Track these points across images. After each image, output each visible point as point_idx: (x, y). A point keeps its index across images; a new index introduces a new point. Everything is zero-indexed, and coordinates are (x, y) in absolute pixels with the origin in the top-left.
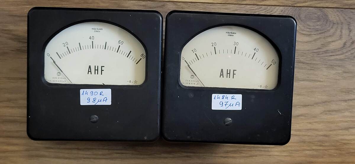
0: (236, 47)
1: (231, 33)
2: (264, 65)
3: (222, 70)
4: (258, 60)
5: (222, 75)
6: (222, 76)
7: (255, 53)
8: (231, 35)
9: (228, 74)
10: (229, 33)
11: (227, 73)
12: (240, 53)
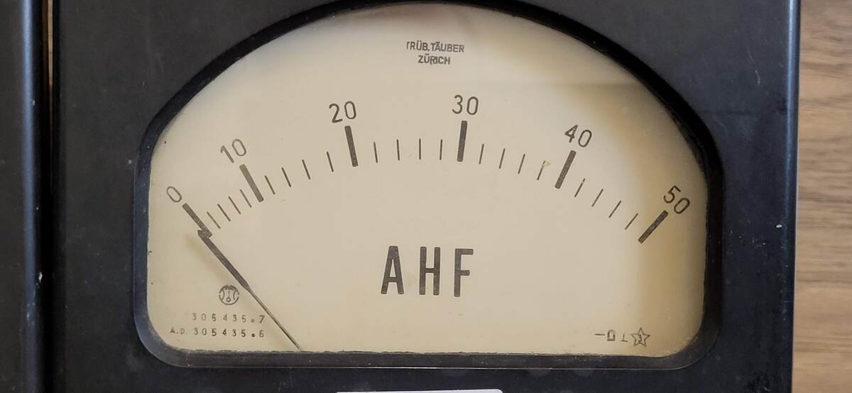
0: (464, 125)
1: (437, 46)
2: (624, 215)
3: (393, 253)
4: (589, 193)
5: (393, 280)
6: (392, 286)
7: (573, 154)
8: (435, 60)
9: (430, 271)
10: (424, 46)
11: (424, 270)
12: (492, 157)
